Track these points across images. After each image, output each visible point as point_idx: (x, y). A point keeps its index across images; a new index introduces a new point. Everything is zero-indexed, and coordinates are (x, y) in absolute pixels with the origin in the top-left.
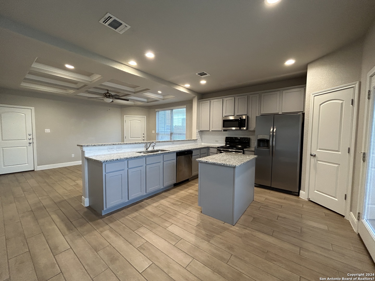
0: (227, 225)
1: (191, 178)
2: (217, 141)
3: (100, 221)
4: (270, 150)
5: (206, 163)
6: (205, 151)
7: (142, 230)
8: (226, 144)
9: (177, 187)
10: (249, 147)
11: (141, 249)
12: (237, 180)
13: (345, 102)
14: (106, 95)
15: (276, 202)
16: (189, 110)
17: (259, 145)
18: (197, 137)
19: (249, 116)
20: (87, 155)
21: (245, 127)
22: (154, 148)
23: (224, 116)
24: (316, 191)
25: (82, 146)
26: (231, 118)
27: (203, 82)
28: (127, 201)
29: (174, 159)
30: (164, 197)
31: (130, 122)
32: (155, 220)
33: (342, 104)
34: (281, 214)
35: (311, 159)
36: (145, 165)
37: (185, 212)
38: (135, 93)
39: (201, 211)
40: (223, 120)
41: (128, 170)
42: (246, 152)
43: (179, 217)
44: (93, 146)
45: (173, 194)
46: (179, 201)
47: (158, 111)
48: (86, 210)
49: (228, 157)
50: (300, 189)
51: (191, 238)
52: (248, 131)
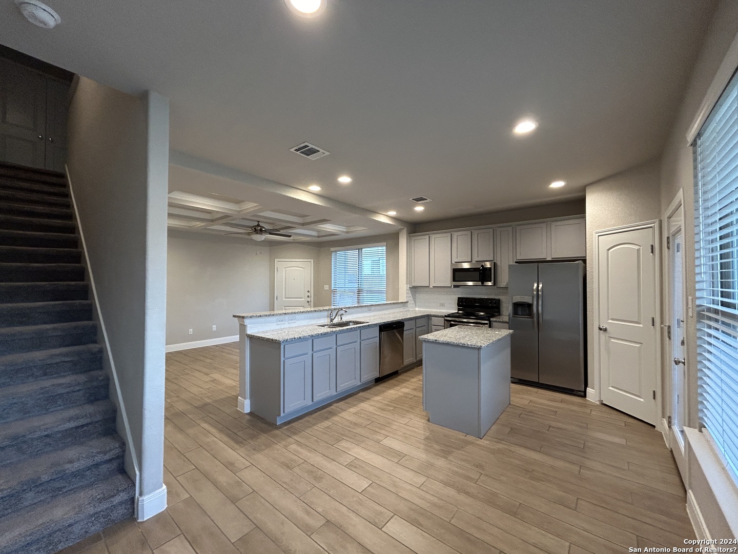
0: (470, 438)
1: (401, 370)
2: (442, 305)
3: (277, 432)
4: (534, 321)
5: (435, 342)
6: (423, 321)
7: (344, 444)
8: (459, 310)
9: (380, 384)
10: (500, 315)
11: (351, 466)
12: (483, 368)
13: (642, 249)
14: (255, 229)
15: (548, 406)
16: (393, 249)
17: (515, 312)
18: (407, 297)
19: (498, 264)
20: (250, 331)
21: (491, 281)
22: (341, 318)
23: (453, 262)
24: (611, 388)
25: (243, 317)
26: (466, 266)
27: (419, 209)
28: (310, 403)
29: (377, 337)
30: (363, 399)
31: (286, 270)
32: (359, 430)
33: (638, 250)
34: (554, 424)
35: (601, 335)
36: (335, 347)
37: (404, 421)
38: (303, 224)
39: (429, 419)
40: (453, 269)
41: (312, 354)
42: (494, 324)
43: (394, 427)
44: (259, 316)
45: (376, 395)
46: (390, 406)
47: (334, 252)
48: (248, 417)
49: (466, 333)
50: (586, 385)
51: (420, 455)
52: (497, 287)
